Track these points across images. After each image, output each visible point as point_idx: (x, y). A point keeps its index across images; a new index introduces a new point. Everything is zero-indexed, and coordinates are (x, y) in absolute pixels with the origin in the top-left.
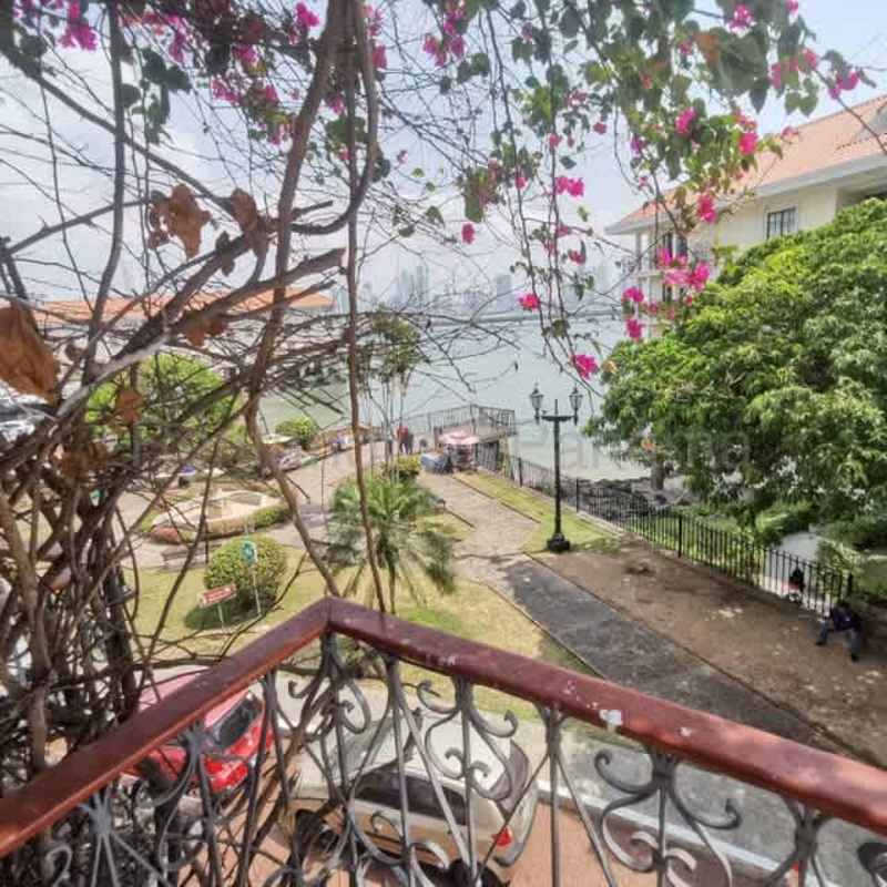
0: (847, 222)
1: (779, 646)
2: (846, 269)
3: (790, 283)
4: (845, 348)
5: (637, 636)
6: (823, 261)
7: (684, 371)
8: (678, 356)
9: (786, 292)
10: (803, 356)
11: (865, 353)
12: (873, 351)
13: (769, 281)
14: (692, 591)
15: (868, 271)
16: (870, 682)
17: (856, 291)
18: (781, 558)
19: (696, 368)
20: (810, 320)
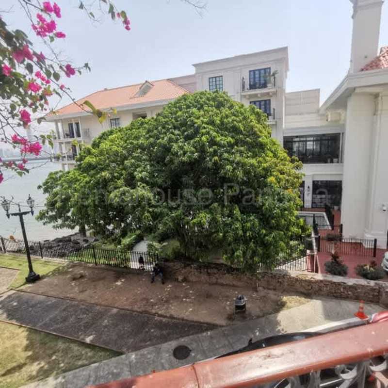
0: (134, 126)
1: (139, 289)
2: (135, 142)
3: (118, 147)
4: (138, 171)
5: (81, 309)
6: (128, 139)
7: (82, 184)
8: (79, 178)
9: (116, 150)
10: (126, 175)
11: (144, 173)
12: (147, 172)
13: (110, 146)
14: (103, 279)
15: (141, 143)
16: (168, 289)
17: (139, 151)
18: (134, 254)
19: (87, 183)
20: (126, 161)
